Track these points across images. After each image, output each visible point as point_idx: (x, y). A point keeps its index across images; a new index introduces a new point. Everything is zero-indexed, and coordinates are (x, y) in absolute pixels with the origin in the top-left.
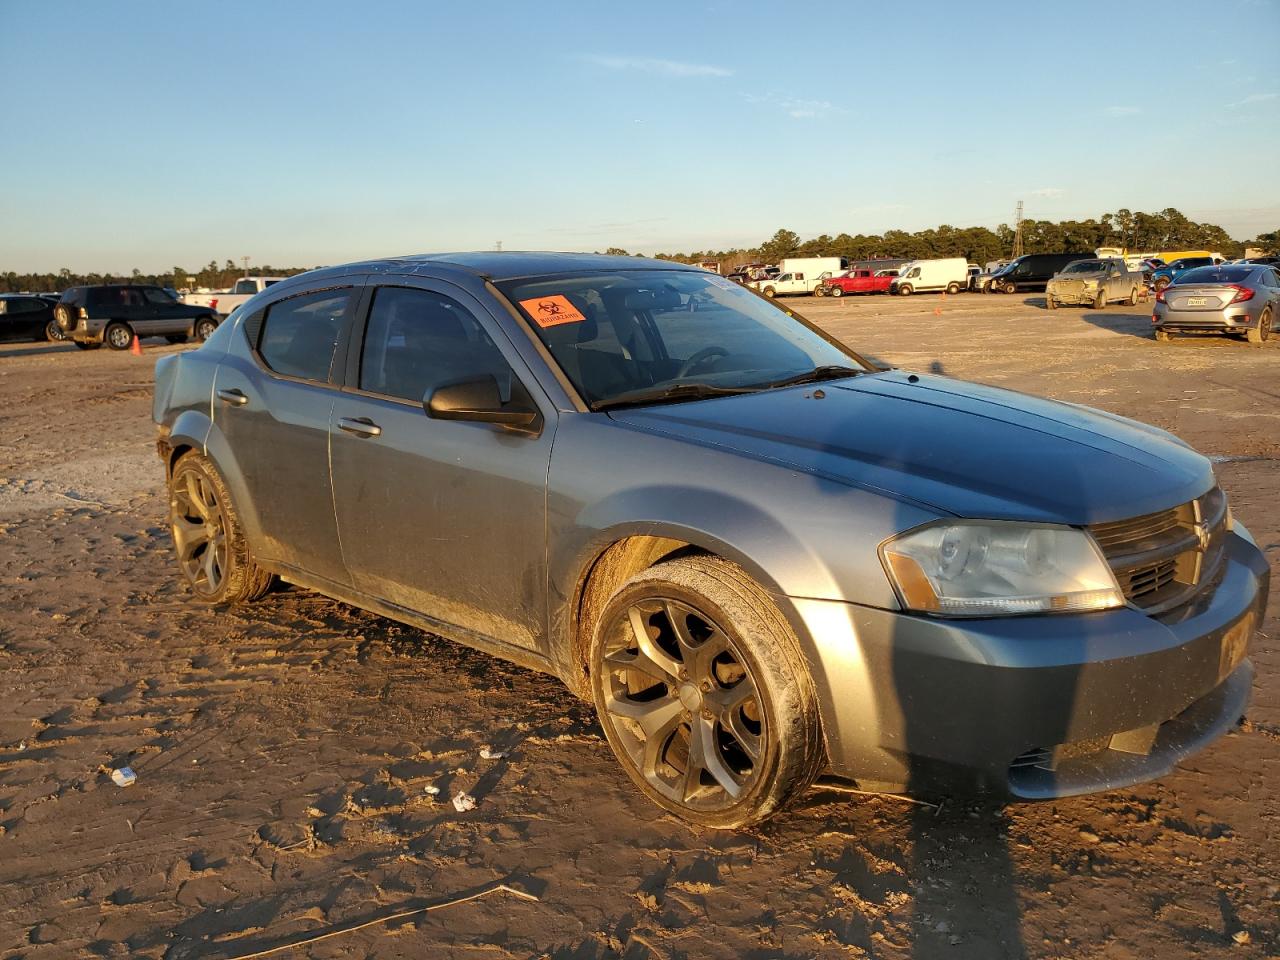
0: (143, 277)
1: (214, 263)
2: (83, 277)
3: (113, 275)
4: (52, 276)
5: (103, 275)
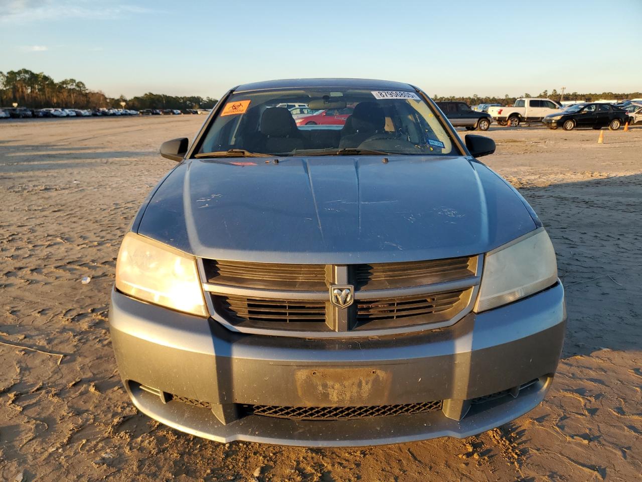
0: (510, 99)
1: (546, 91)
2: (483, 98)
3: (496, 98)
4: (470, 98)
5: (491, 98)
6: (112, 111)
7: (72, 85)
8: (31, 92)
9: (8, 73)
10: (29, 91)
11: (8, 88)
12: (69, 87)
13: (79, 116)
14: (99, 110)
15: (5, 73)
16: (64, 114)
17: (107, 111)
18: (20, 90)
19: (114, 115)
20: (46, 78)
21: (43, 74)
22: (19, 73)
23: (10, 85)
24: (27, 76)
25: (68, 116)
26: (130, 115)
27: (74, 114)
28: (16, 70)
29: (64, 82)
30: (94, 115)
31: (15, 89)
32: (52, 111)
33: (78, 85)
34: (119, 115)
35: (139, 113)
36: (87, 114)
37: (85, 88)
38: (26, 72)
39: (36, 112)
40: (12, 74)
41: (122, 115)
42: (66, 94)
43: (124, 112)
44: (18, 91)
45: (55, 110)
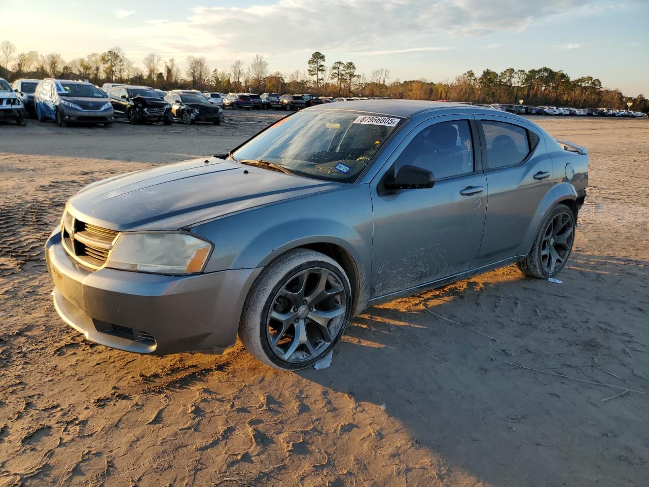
6: (611, 112)
7: (587, 83)
8: (545, 89)
9: (529, 72)
10: (543, 88)
11: (524, 86)
12: (584, 85)
13: (572, 114)
14: (596, 110)
15: (527, 72)
16: (557, 112)
17: (606, 111)
18: (536, 87)
19: (613, 115)
20: (563, 76)
21: (561, 72)
22: (540, 70)
23: (528, 83)
24: (546, 74)
25: (561, 114)
26: (633, 117)
27: (568, 113)
28: (537, 69)
29: (581, 80)
30: (590, 115)
31: (531, 87)
32: (546, 109)
33: (593, 83)
34: (619, 116)
35: (645, 115)
36: (582, 113)
37: (600, 85)
38: (546, 70)
39: (530, 109)
40: (533, 73)
41: (623, 116)
42: (578, 92)
43: (626, 113)
44: (533, 88)
45: (550, 108)
